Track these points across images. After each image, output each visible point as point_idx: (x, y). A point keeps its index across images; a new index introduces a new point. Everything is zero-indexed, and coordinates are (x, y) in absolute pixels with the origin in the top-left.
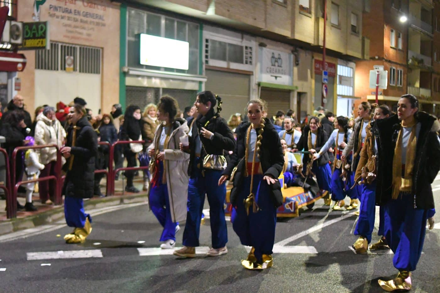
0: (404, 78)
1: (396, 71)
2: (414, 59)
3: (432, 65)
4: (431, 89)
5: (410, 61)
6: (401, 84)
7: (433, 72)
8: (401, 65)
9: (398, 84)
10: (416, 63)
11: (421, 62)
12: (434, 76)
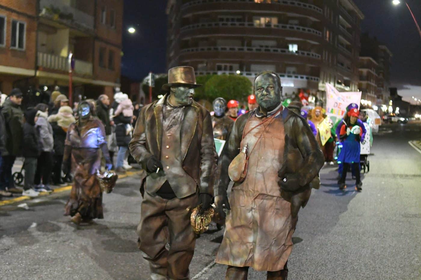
0: (28, 38)
1: (8, 22)
2: (53, 10)
3: (95, 27)
4: (93, 62)
5: (44, 12)
6: (21, 45)
7: (97, 38)
8: (19, 13)
9: (14, 45)
10: (56, 17)
11: (69, 17)
12: (98, 45)
